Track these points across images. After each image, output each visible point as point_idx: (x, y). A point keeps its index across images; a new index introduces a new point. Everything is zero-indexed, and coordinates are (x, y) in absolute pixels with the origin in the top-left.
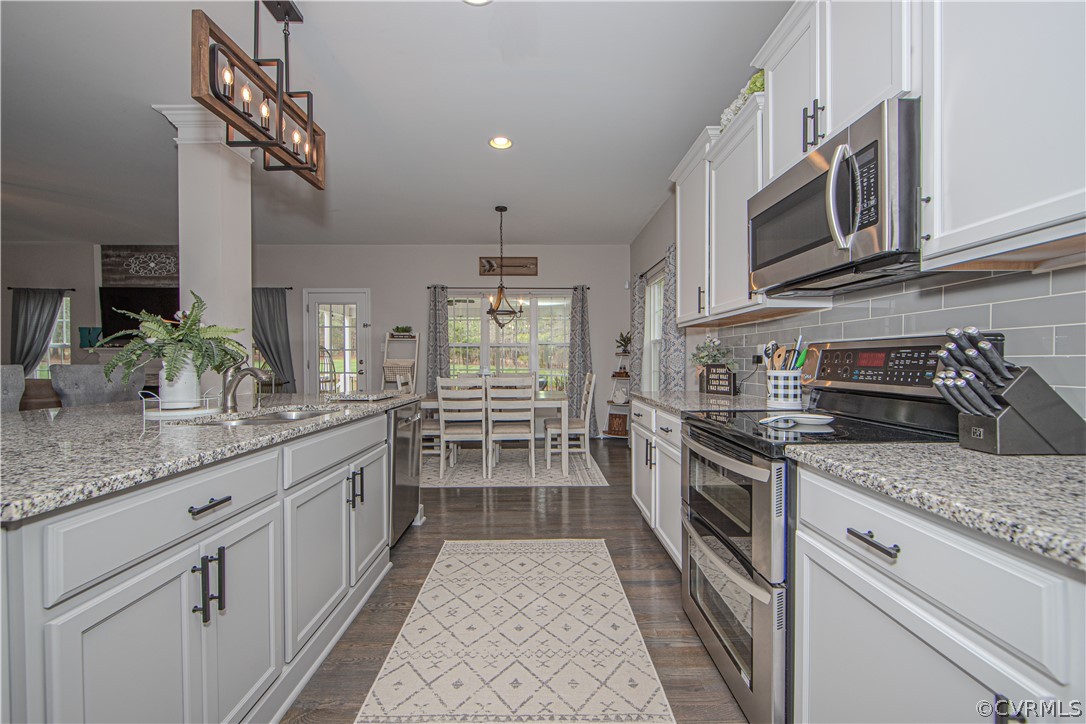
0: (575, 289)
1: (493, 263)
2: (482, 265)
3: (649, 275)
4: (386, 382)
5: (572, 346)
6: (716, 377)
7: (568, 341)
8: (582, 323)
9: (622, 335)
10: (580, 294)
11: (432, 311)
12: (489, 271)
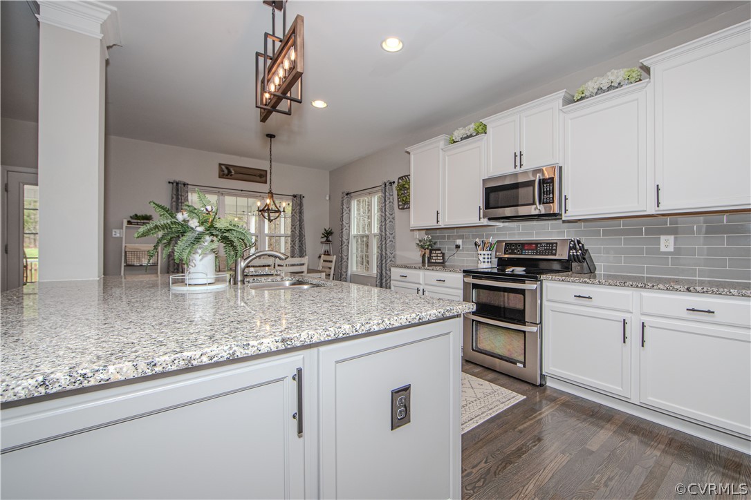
0: (295, 196)
1: (232, 169)
2: (221, 170)
3: (352, 195)
4: (128, 265)
5: (293, 236)
6: (435, 255)
7: (289, 233)
8: (300, 221)
9: (325, 230)
10: (298, 200)
11: (174, 203)
12: (227, 175)
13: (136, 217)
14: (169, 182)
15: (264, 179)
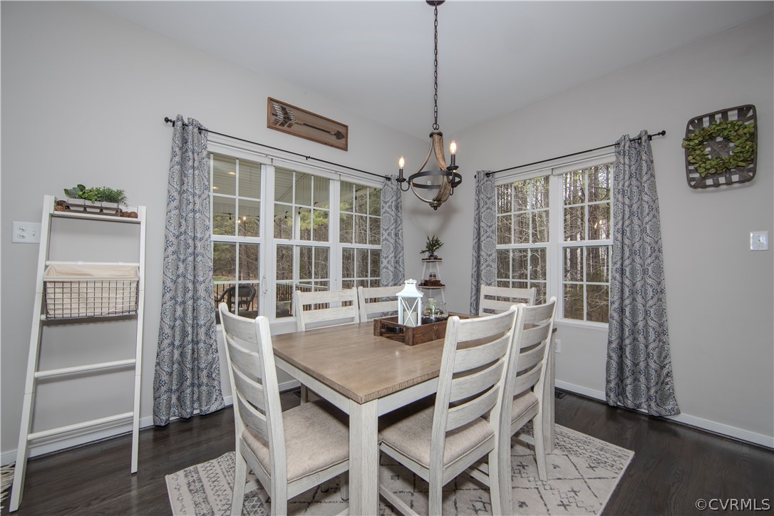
0: (388, 178)
1: (291, 114)
2: (272, 112)
3: (497, 175)
5: (385, 248)
11: (177, 167)
12: (282, 124)
13: (81, 191)
14: (167, 120)
15: (343, 141)
